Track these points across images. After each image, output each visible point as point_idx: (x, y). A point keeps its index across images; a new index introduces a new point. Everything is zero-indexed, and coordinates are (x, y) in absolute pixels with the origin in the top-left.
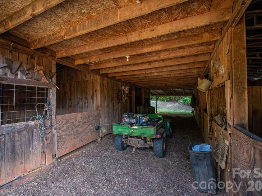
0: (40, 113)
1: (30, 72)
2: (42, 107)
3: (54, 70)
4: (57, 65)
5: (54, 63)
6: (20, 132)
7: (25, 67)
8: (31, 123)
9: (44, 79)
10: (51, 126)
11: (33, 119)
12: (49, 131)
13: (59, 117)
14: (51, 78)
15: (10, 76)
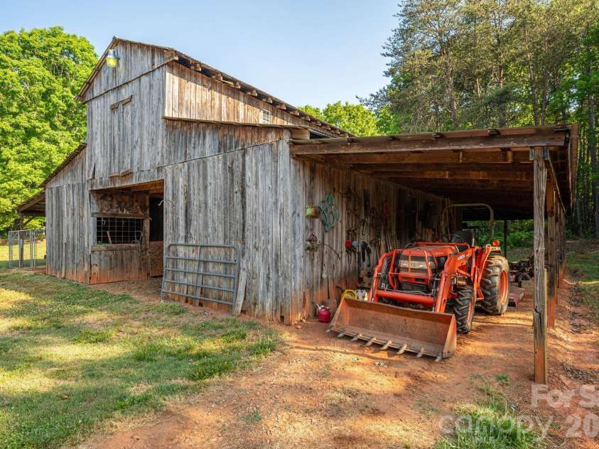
0: (138, 238)
1: (131, 208)
2: (139, 234)
3: (148, 204)
4: (150, 199)
5: (148, 197)
6: (126, 250)
7: (128, 205)
8: (132, 245)
9: (140, 213)
10: (146, 249)
11: (134, 243)
12: (144, 253)
13: (153, 243)
14: (145, 211)
15: (120, 212)
